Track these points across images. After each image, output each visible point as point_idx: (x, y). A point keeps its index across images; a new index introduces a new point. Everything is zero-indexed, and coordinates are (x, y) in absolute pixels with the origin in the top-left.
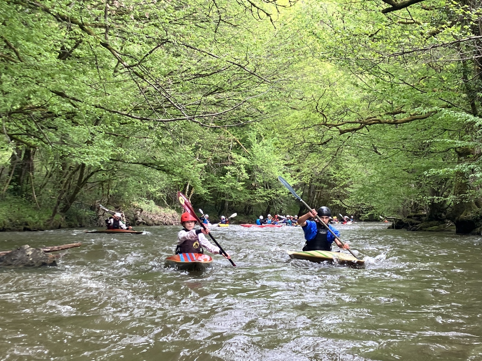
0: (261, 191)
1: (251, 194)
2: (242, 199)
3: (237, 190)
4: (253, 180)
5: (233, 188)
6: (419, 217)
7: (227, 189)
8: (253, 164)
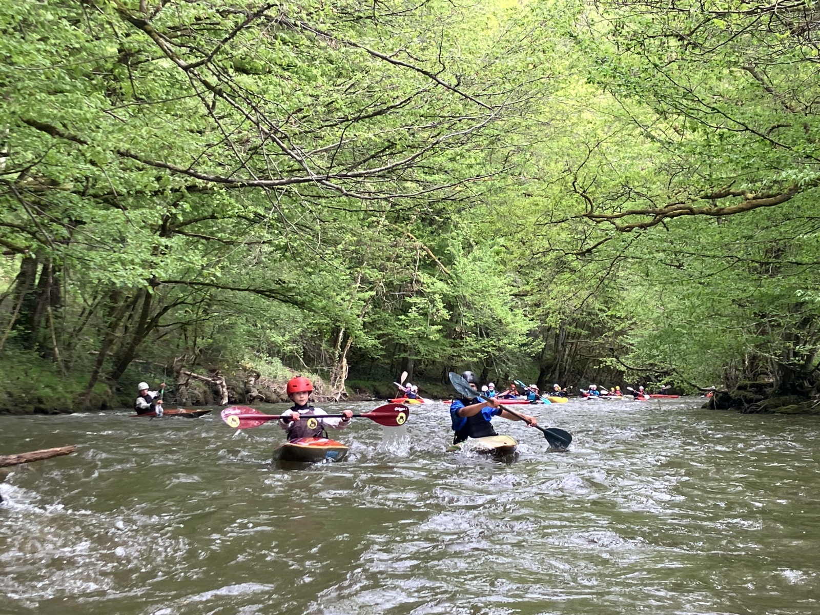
0: (470, 341)
1: (454, 346)
2: (437, 355)
3: (429, 339)
4: (457, 322)
5: (421, 337)
6: (760, 388)
7: (411, 338)
8: (456, 294)
